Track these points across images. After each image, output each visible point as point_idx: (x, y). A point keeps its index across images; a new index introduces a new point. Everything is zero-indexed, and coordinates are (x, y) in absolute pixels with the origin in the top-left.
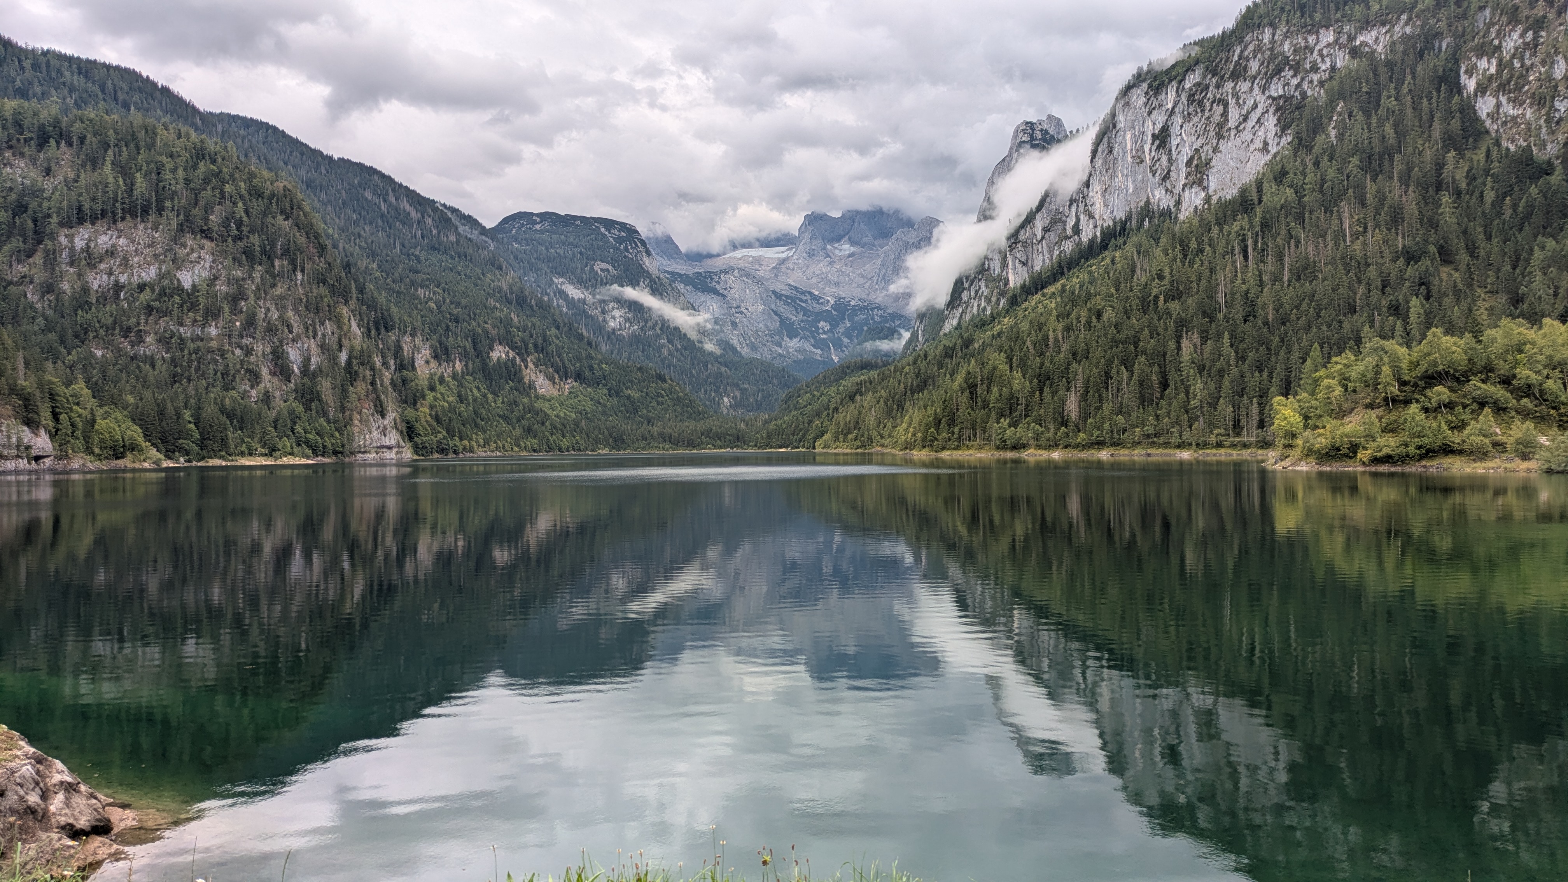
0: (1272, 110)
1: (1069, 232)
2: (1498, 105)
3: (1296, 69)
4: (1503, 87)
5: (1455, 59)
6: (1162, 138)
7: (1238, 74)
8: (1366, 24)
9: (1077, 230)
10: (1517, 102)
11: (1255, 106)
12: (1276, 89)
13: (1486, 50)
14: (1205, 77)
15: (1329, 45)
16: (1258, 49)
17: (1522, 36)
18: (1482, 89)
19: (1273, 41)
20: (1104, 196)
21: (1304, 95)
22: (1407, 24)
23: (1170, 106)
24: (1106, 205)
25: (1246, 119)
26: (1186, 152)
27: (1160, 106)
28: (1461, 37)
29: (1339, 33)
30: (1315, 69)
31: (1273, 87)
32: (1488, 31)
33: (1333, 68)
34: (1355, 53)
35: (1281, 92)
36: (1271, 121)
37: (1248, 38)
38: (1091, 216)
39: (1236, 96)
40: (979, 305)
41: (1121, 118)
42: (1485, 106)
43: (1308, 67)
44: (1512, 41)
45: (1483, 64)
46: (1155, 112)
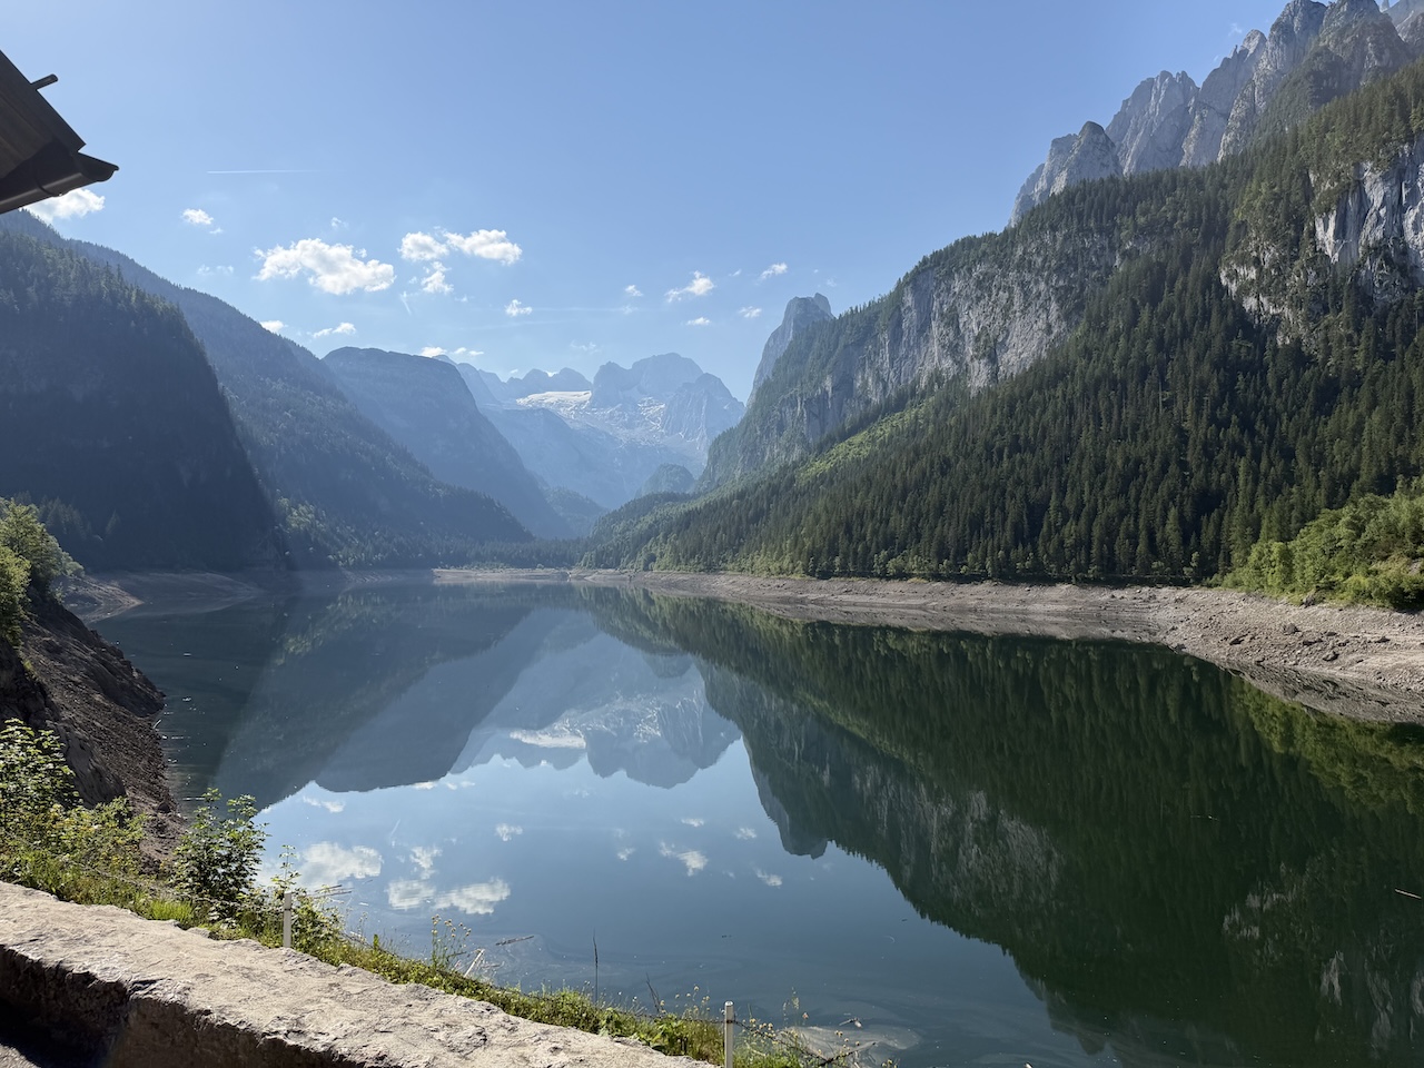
0: (1054, 298)
2: (1260, 305)
4: (1263, 291)
5: (1214, 266)
6: (950, 317)
7: (1022, 267)
10: (1276, 303)
11: (1038, 294)
13: (1245, 260)
14: (991, 267)
18: (1243, 291)
21: (1082, 287)
22: (1168, 235)
25: (1030, 304)
26: (974, 329)
27: (949, 289)
29: (1110, 237)
33: (1107, 264)
34: (1127, 255)
36: (1053, 307)
37: (1032, 237)
41: (909, 298)
42: (1249, 305)
45: (1243, 271)
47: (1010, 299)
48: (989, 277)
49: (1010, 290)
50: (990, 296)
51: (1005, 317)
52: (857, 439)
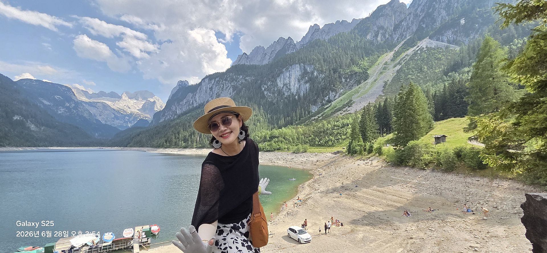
0: (232, 87)
1: (191, 104)
2: (267, 93)
3: (236, 81)
4: (268, 90)
5: (261, 84)
6: (211, 89)
7: (226, 80)
8: (247, 76)
9: (192, 103)
10: (270, 93)
11: (229, 86)
12: (232, 84)
13: (265, 84)
14: (219, 79)
15: (241, 78)
16: (230, 76)
17: (271, 83)
18: (265, 90)
19: (232, 75)
20: (199, 98)
21: (237, 85)
22: (253, 77)
23: (213, 83)
24: (199, 99)
25: (227, 88)
26: (216, 92)
27: (211, 83)
28: (262, 81)
29: (243, 76)
30: (239, 82)
31: (232, 83)
32: (266, 81)
33: (242, 82)
34: (246, 80)
35: (233, 84)
36: (231, 89)
37: (228, 74)
38: (196, 101)
39: (225, 83)
40: (169, 117)
41: (203, 84)
42: (265, 93)
43: (238, 81)
44: (269, 83)
45: (265, 86)
46: (210, 84)
47: (223, 86)
48: (219, 81)
49: (223, 85)
50: (219, 85)
51: (222, 90)
52: (188, 115)
